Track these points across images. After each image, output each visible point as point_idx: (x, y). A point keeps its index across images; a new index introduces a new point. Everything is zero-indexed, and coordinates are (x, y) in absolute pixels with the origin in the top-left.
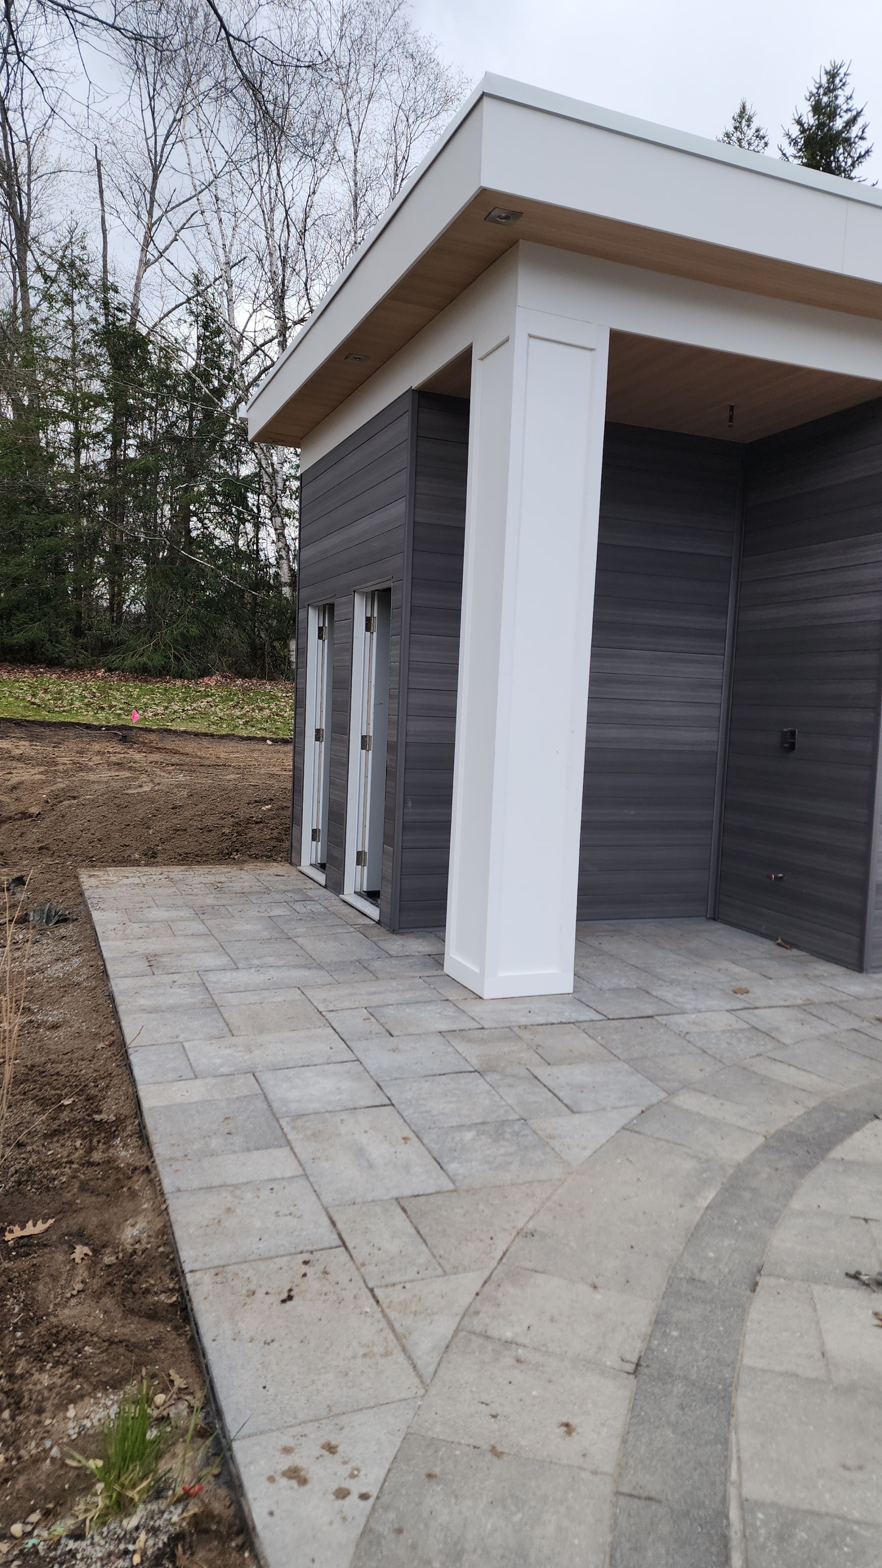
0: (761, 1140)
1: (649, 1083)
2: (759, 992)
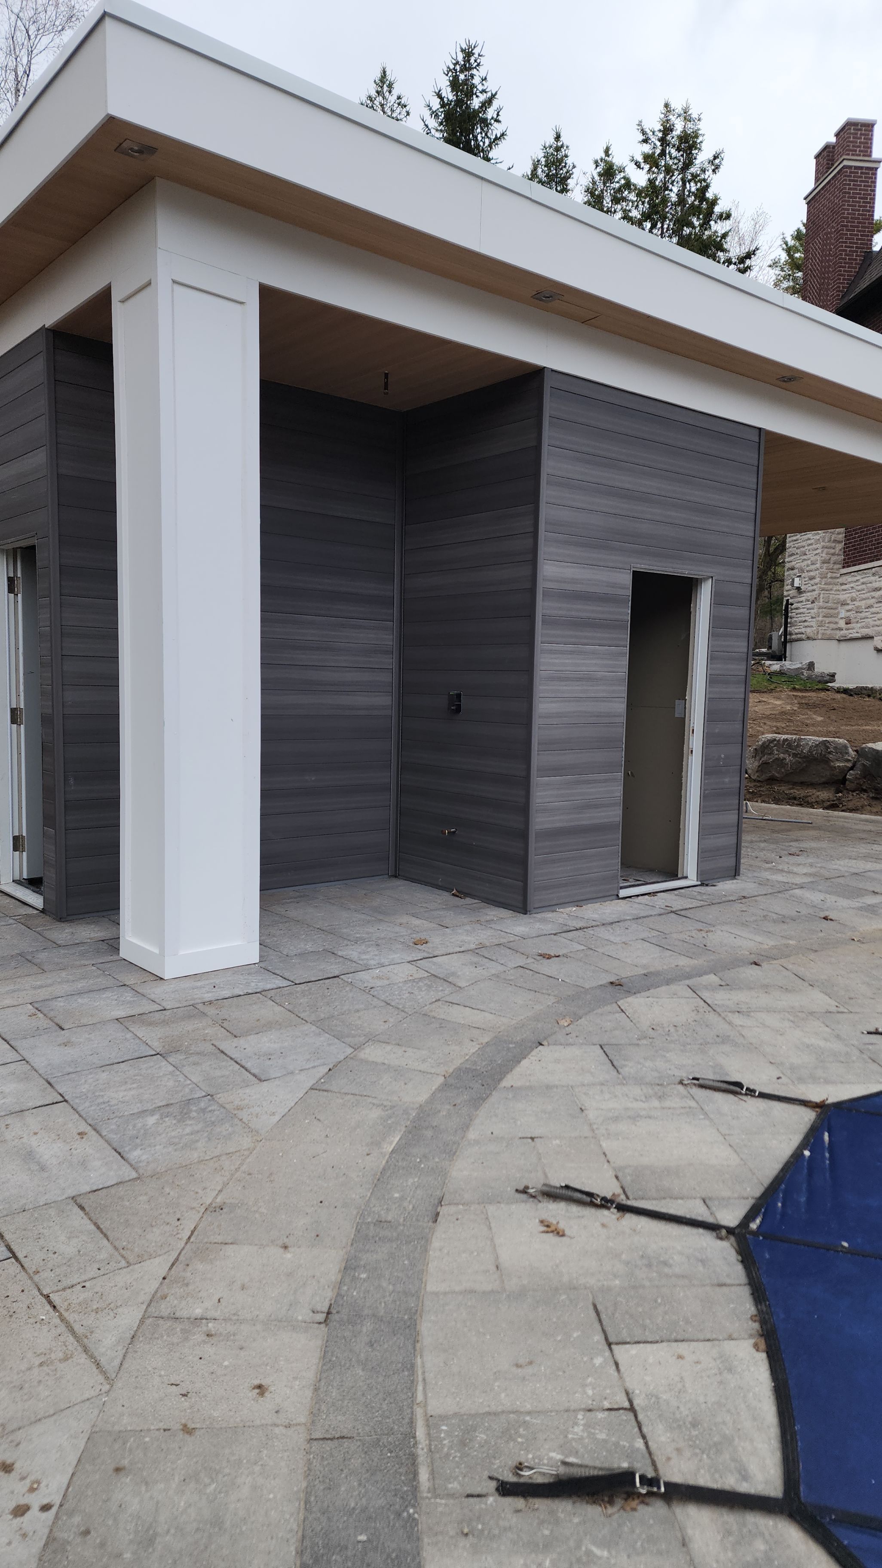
0: (441, 1080)
1: (336, 1040)
2: (438, 941)
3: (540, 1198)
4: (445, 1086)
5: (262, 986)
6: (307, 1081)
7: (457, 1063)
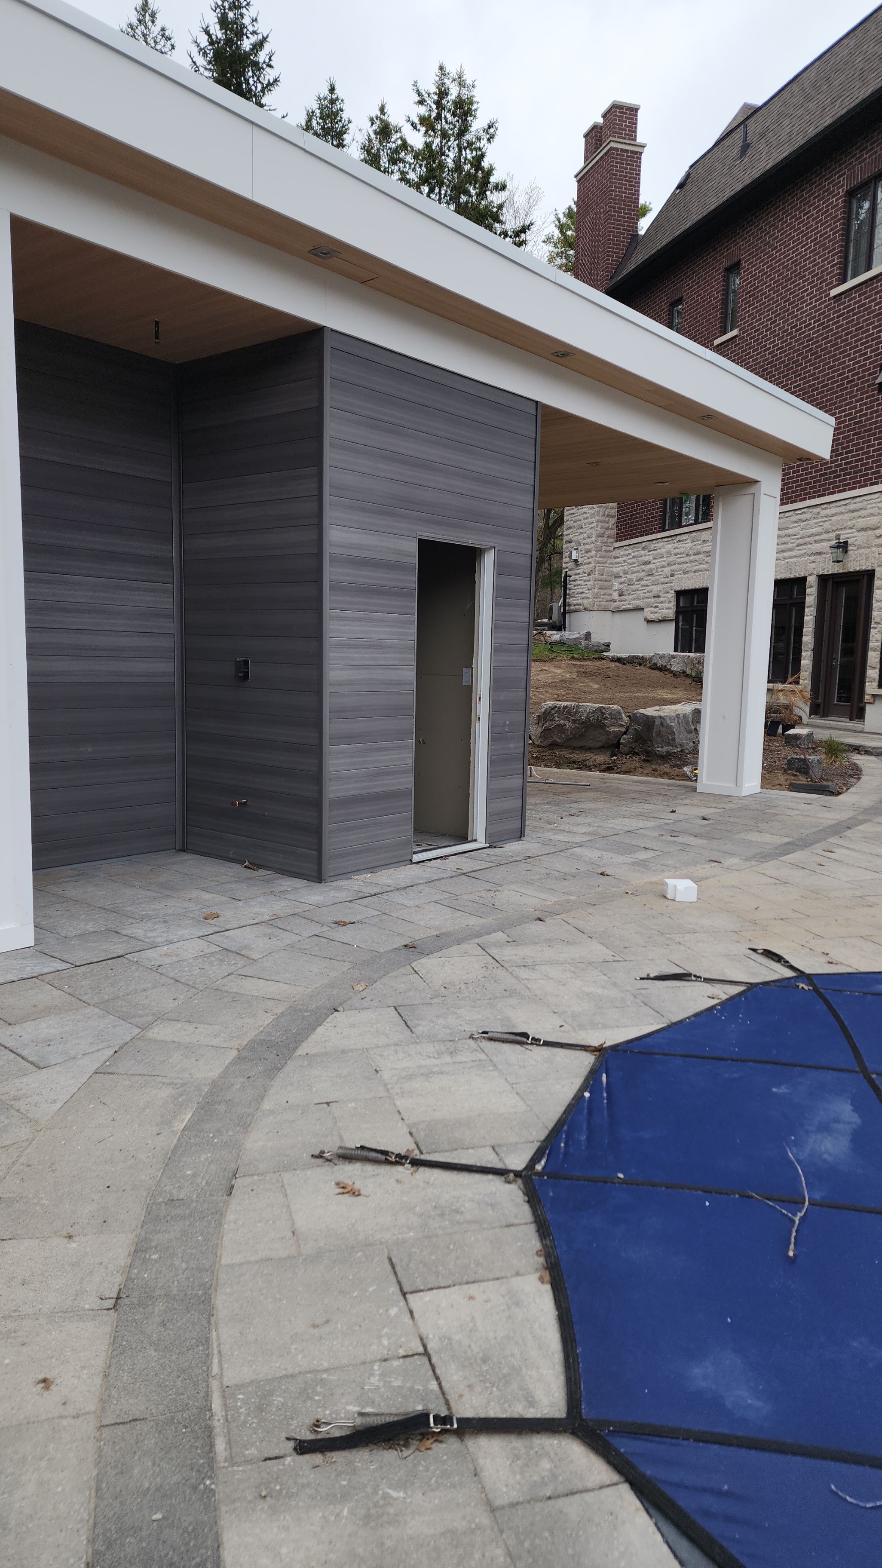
0: (234, 1053)
1: (122, 1021)
2: (229, 914)
3: (336, 1161)
4: (239, 1059)
5: (38, 970)
6: (90, 1065)
7: (252, 1035)
